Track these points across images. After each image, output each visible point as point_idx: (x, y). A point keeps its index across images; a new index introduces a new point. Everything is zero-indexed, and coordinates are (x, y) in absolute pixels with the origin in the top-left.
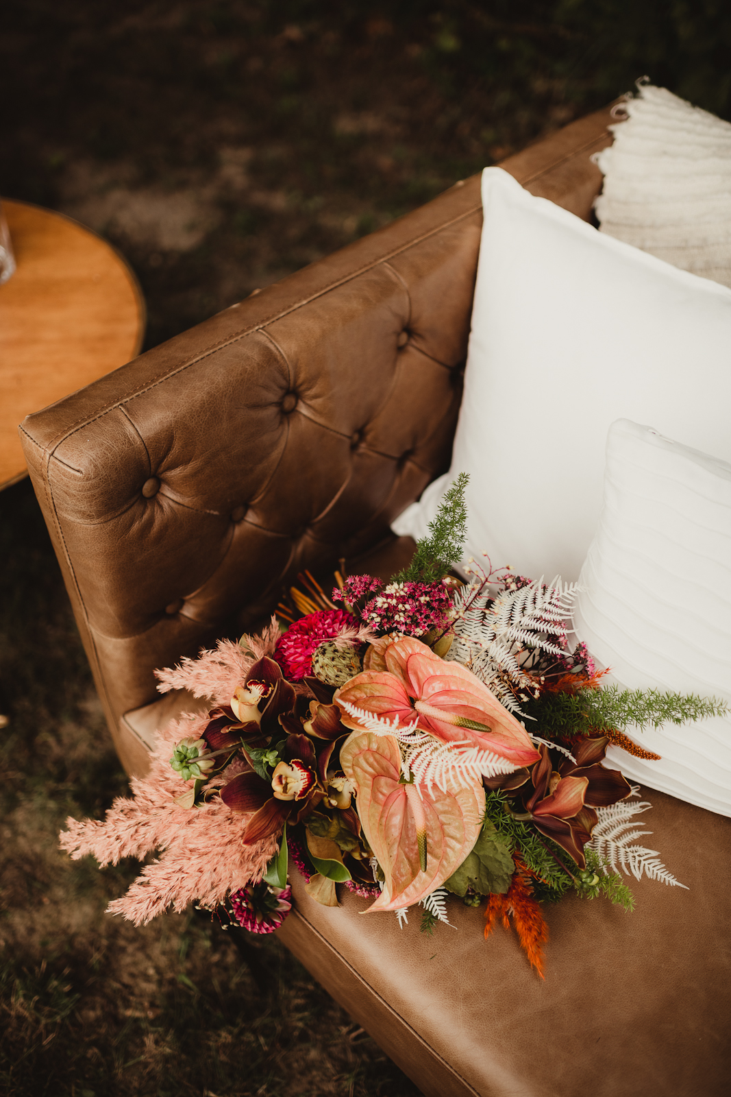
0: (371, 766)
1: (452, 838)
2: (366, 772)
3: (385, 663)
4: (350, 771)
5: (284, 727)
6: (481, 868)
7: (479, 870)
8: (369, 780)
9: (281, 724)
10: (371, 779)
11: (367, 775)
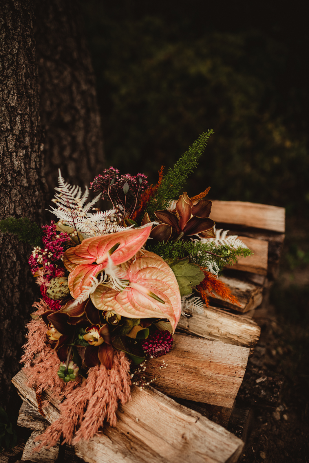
0: (111, 297)
1: (168, 281)
2: (111, 300)
3: (75, 264)
4: (106, 307)
5: (72, 324)
6: (189, 278)
7: (188, 279)
8: (114, 301)
9: (70, 324)
10: (115, 300)
11: (112, 301)
